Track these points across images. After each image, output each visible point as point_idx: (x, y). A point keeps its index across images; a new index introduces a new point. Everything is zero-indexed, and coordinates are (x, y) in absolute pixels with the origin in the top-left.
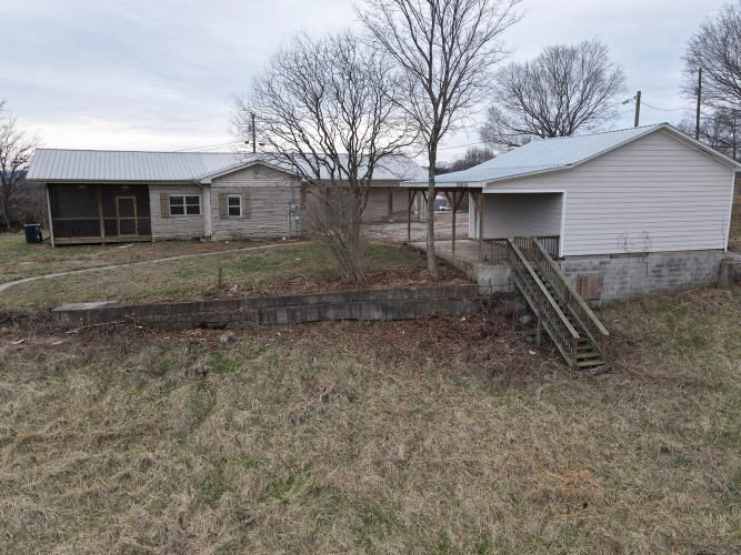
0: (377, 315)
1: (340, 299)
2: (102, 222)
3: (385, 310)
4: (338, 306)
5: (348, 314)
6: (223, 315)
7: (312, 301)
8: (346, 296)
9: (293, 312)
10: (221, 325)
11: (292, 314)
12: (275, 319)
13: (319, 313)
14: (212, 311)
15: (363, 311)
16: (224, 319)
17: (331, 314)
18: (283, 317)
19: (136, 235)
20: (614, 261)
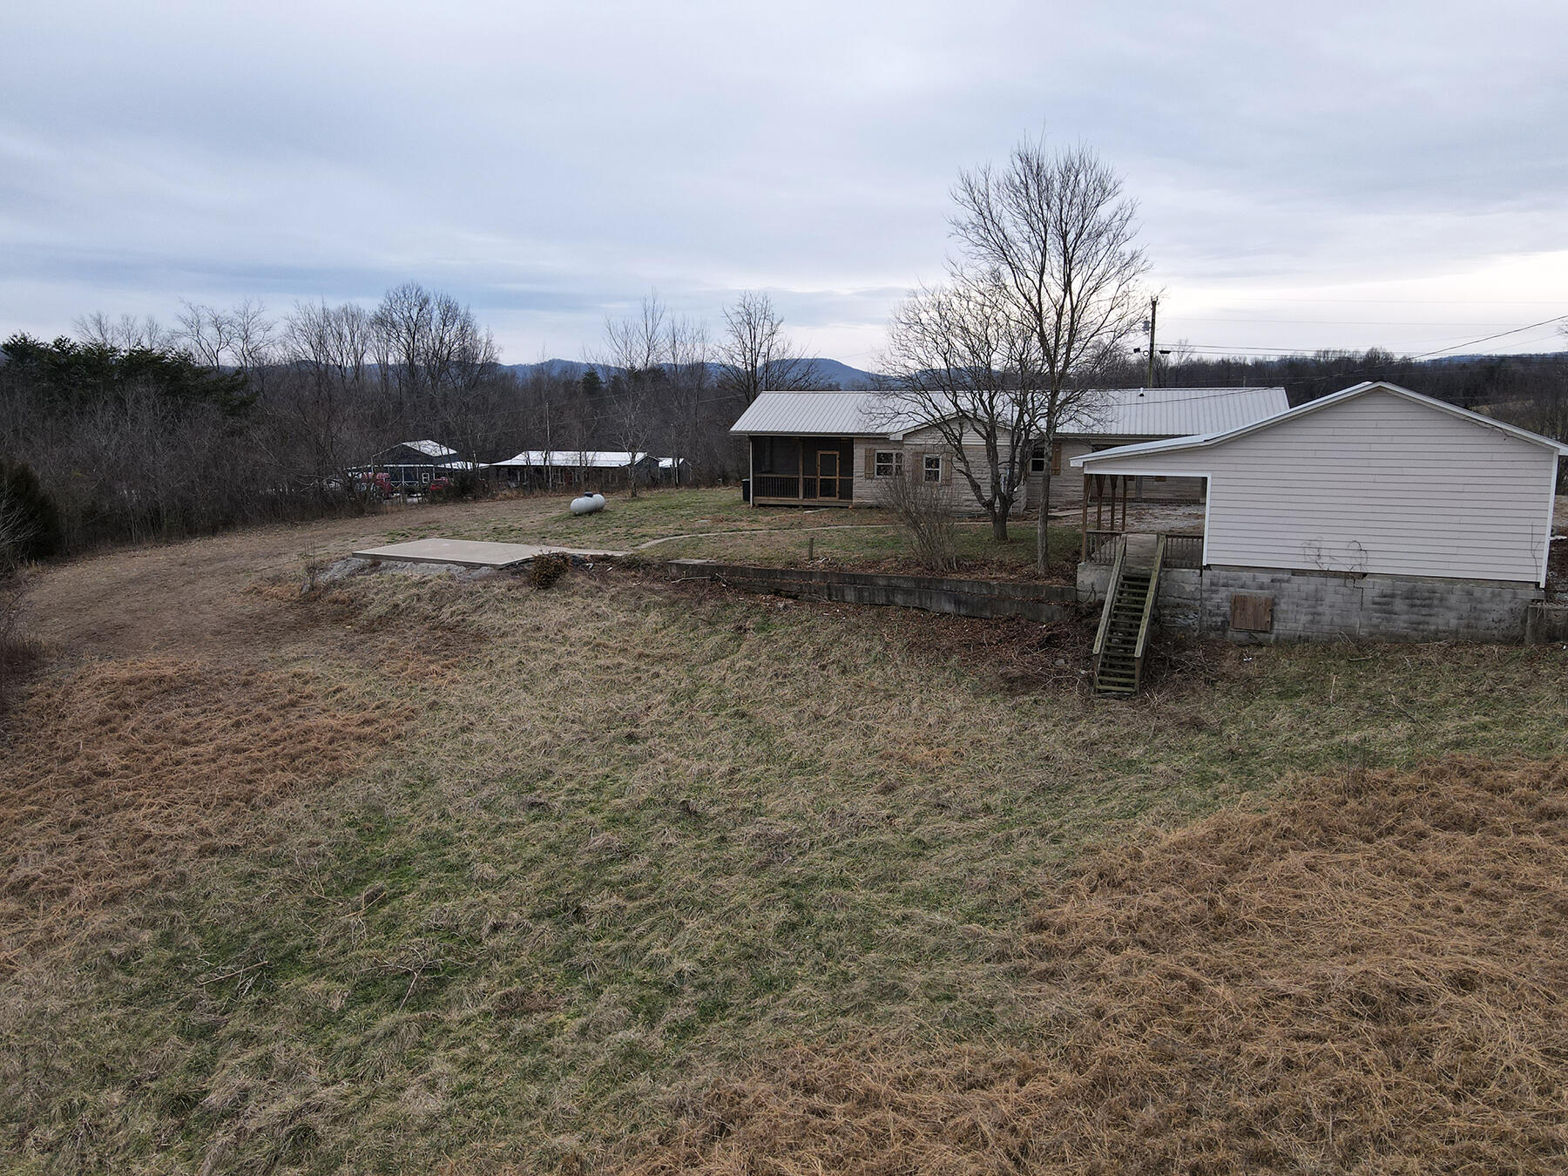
0: (949, 608)
1: (911, 585)
2: (801, 480)
3: (958, 603)
4: (908, 592)
5: (917, 601)
6: (794, 583)
7: (882, 582)
8: (918, 581)
9: (861, 591)
10: (793, 594)
11: (860, 593)
12: (843, 596)
13: (888, 597)
14: (788, 579)
15: (934, 601)
16: (795, 588)
17: (899, 599)
18: (850, 596)
19: (836, 499)
20: (1297, 580)
